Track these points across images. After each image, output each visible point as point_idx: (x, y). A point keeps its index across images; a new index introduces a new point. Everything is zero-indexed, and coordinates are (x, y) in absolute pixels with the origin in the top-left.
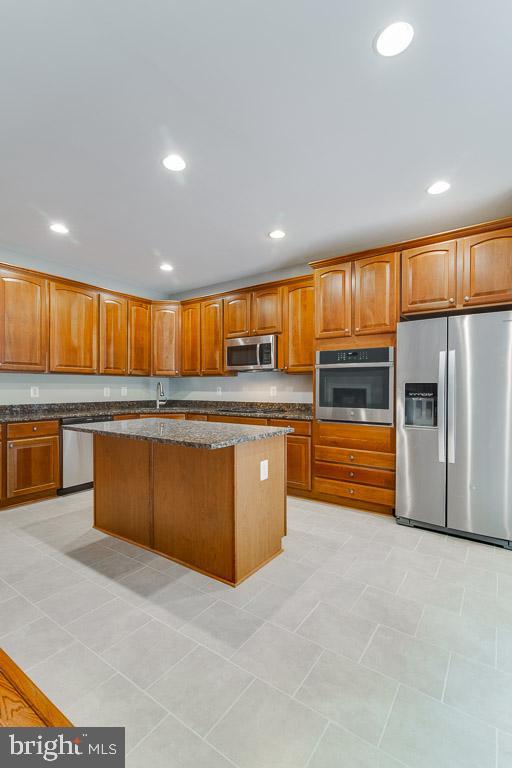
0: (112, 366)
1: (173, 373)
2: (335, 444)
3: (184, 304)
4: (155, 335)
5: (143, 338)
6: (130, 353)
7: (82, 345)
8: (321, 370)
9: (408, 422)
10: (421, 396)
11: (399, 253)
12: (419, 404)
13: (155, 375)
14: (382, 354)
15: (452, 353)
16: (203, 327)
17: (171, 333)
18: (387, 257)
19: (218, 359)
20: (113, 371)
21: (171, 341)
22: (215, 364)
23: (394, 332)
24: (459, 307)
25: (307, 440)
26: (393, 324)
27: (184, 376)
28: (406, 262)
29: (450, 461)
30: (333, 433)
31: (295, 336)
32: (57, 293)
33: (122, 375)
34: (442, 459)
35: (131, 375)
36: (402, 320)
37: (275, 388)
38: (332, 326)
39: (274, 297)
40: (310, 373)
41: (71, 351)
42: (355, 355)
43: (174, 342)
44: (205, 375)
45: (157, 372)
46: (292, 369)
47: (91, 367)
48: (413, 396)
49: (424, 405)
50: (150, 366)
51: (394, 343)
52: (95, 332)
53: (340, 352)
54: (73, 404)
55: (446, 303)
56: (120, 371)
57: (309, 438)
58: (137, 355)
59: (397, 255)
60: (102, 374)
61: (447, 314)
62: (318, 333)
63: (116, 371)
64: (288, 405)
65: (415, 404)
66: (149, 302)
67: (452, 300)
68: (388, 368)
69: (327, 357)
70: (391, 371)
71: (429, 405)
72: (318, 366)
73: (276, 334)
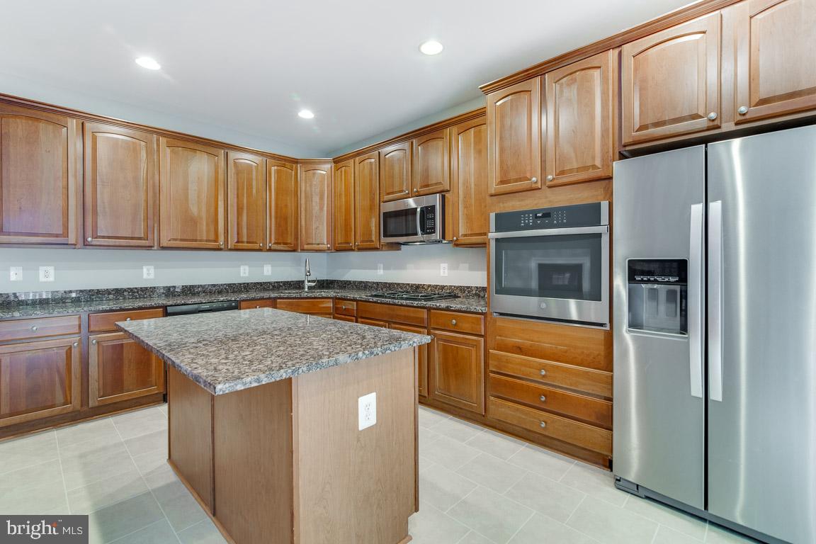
0: (245, 239)
1: (325, 247)
2: (519, 350)
3: (336, 161)
4: (303, 202)
5: (286, 206)
6: (271, 224)
7: (204, 215)
8: (497, 240)
9: (634, 324)
10: (656, 282)
11: (617, 51)
12: (654, 295)
13: (303, 250)
14: (590, 214)
15: (715, 207)
16: (357, 189)
17: (322, 198)
18: (595, 61)
19: (374, 228)
20: (245, 245)
21: (321, 209)
22: (371, 235)
23: (610, 178)
24: (728, 127)
25: (478, 342)
26: (607, 165)
27: (338, 250)
28: (628, 62)
29: (712, 396)
30: (517, 334)
31: (467, 195)
32: (168, 150)
33: (260, 250)
34: (697, 390)
35: (270, 250)
36: (622, 157)
37: (446, 265)
38: (513, 175)
39: (440, 143)
40: (483, 245)
41: (190, 221)
42: (546, 217)
43: (325, 208)
44: (360, 249)
45: (306, 247)
46: (463, 240)
47: (216, 240)
48: (642, 281)
49: (662, 296)
50: (296, 238)
51: (609, 195)
52: (221, 198)
53: (524, 213)
54: (199, 286)
55: (701, 123)
56: (256, 246)
57: (482, 340)
58: (278, 225)
59: (612, 55)
60: (231, 250)
61: (705, 141)
62: (494, 187)
63: (250, 246)
64: (462, 289)
65: (645, 295)
66: (295, 161)
67: (713, 115)
68: (599, 236)
69: (505, 221)
70: (605, 240)
71: (671, 296)
72: (493, 235)
73: (443, 194)
